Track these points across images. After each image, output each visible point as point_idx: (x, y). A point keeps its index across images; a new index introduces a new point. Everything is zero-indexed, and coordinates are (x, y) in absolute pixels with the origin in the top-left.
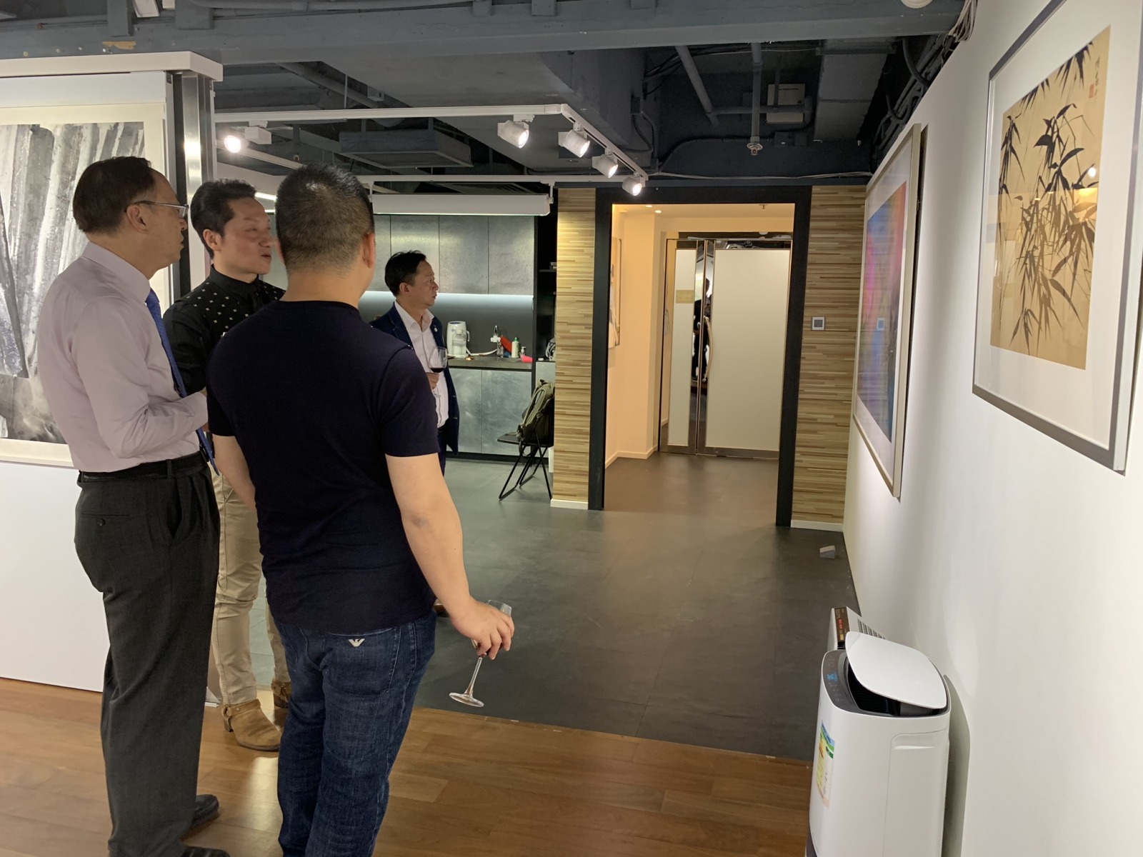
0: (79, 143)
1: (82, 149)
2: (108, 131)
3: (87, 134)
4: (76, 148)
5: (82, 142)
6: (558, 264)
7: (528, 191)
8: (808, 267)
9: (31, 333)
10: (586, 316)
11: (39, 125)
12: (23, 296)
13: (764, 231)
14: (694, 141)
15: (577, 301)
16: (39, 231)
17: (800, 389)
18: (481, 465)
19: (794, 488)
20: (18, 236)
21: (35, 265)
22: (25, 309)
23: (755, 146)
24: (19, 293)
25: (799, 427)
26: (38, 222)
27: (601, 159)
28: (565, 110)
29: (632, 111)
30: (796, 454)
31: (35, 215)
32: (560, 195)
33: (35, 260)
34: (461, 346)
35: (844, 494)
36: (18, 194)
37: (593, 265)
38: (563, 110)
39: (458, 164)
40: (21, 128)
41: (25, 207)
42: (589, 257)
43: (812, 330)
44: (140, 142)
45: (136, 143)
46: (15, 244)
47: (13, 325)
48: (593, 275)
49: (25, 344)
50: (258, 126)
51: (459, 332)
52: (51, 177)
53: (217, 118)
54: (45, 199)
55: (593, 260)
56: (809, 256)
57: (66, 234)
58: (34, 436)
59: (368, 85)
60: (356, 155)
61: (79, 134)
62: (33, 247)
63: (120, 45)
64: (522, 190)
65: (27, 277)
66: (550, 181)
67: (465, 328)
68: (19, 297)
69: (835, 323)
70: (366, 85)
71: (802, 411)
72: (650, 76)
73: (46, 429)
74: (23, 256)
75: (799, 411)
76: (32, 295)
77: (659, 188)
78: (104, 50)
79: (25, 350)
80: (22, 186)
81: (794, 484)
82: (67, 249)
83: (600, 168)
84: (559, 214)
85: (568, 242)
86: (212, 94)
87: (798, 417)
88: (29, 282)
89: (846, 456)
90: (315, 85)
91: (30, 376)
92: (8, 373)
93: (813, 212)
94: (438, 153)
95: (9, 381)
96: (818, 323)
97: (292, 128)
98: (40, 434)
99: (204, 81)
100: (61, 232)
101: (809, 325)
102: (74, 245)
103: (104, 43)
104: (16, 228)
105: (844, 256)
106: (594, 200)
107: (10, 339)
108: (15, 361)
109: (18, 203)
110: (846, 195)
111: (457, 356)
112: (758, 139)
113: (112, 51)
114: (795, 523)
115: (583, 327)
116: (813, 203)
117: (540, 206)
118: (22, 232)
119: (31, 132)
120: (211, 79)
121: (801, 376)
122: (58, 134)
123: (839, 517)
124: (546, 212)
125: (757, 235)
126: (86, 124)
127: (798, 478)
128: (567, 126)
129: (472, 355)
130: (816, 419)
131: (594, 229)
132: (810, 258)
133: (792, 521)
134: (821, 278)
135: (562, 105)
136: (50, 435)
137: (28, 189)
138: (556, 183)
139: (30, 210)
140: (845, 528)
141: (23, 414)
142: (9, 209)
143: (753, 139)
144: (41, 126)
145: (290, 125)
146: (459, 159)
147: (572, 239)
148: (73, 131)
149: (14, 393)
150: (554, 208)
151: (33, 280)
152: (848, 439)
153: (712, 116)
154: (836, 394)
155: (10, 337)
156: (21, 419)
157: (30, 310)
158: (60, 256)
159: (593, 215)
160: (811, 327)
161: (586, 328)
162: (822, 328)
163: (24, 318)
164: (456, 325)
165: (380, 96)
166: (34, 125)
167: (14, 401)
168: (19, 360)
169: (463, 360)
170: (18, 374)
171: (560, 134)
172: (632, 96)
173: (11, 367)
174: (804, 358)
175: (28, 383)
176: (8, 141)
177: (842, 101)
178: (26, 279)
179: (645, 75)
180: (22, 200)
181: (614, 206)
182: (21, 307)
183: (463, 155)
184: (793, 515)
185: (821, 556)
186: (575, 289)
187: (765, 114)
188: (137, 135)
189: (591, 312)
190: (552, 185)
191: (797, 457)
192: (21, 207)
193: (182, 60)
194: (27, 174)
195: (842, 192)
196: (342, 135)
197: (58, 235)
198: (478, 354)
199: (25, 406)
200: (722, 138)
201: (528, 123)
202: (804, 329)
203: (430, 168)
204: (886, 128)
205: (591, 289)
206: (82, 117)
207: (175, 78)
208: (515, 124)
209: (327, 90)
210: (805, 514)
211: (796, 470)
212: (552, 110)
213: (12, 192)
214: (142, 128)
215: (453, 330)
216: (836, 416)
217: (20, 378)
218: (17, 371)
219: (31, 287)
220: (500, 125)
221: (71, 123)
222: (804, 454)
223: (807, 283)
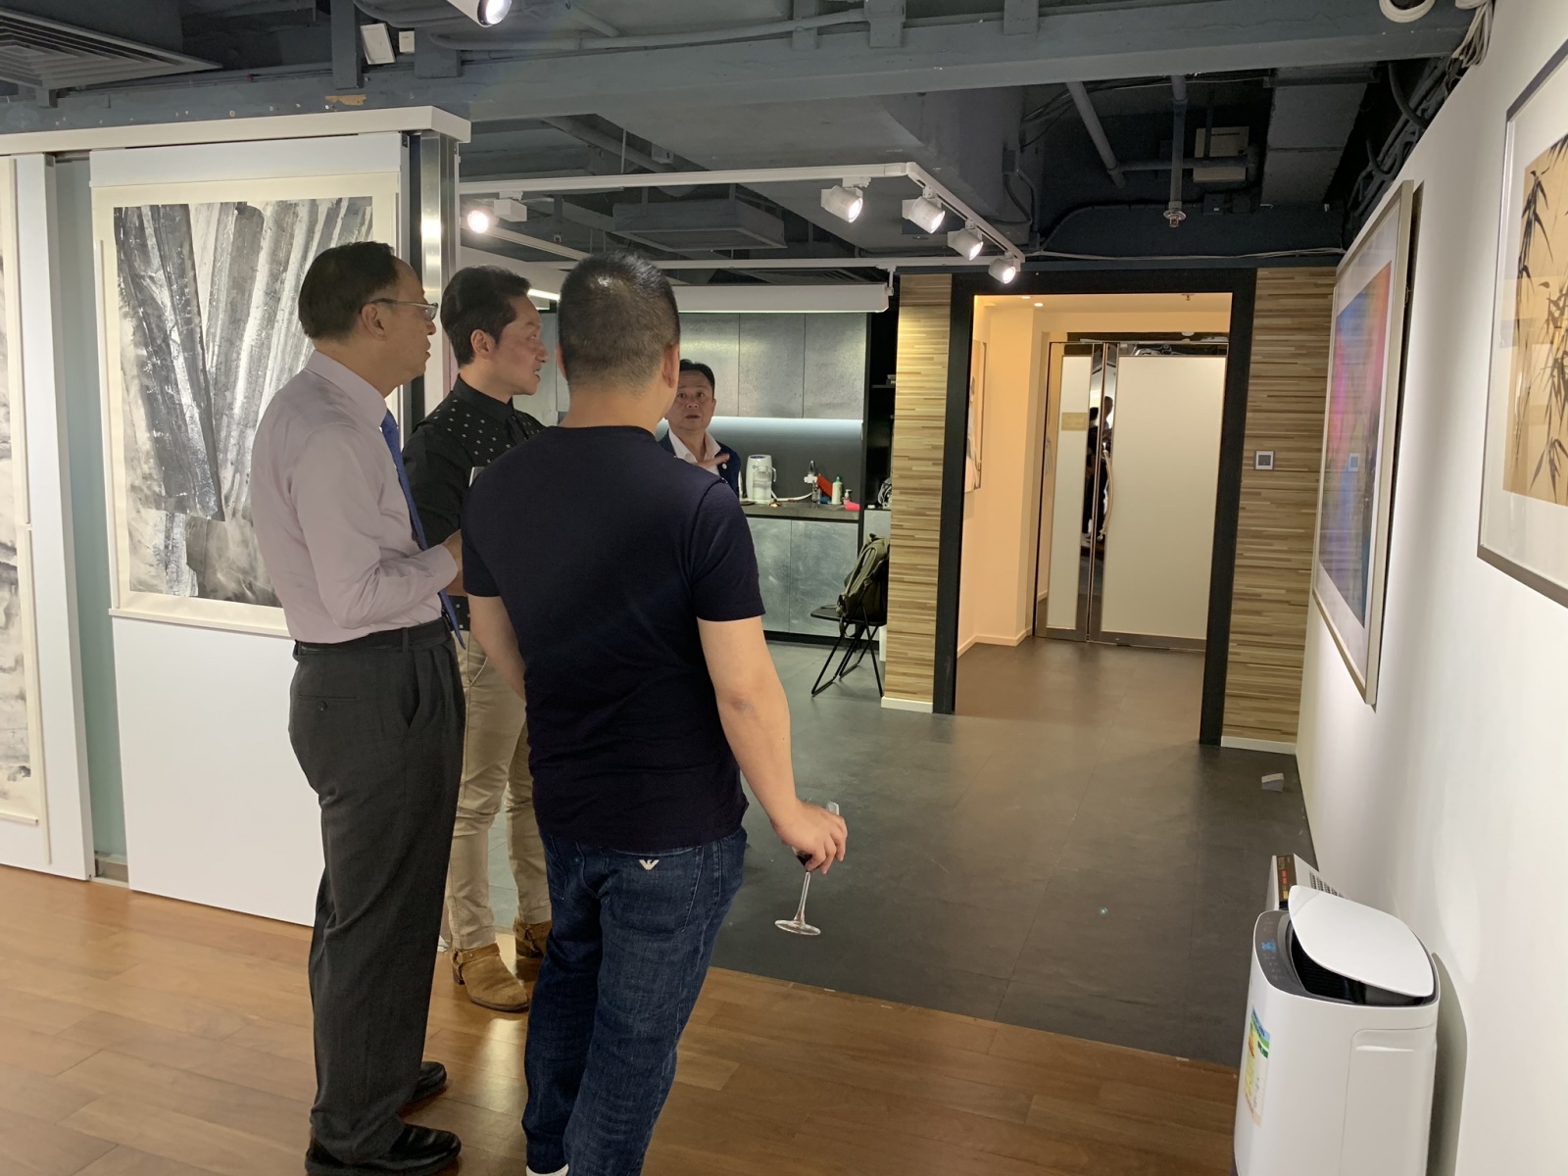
0: (293, 224)
1: (296, 232)
2: (329, 209)
3: (303, 213)
4: (290, 231)
5: (298, 223)
6: (898, 377)
7: (861, 279)
8: (1250, 381)
9: (229, 465)
10: (935, 448)
11: (245, 203)
12: (221, 418)
13: (1188, 331)
14: (1090, 208)
15: (923, 427)
16: (242, 335)
17: (1237, 552)
18: (788, 648)
19: (1227, 691)
20: (217, 343)
21: (236, 379)
22: (223, 434)
23: (1175, 215)
24: (216, 414)
25: (1236, 605)
26: (242, 324)
27: (959, 234)
28: (912, 171)
29: (1004, 168)
30: (1230, 644)
31: (238, 316)
32: (902, 284)
33: (237, 372)
34: (765, 488)
35: (1299, 701)
36: (218, 290)
37: (946, 378)
38: (910, 170)
39: (764, 244)
40: (224, 205)
41: (226, 305)
42: (940, 367)
43: (1255, 470)
44: (367, 223)
45: (362, 224)
46: (213, 352)
47: (208, 454)
48: (945, 392)
49: (222, 479)
50: (511, 198)
51: (762, 469)
52: (259, 268)
53: (462, 188)
54: (250, 296)
55: (945, 372)
56: (1252, 366)
57: (274, 340)
58: (230, 595)
59: (654, 142)
60: (635, 234)
61: (294, 213)
62: (235, 355)
63: (346, 100)
64: (851, 278)
65: (226, 393)
66: (890, 265)
67: (770, 464)
68: (216, 419)
69: (1288, 460)
70: (651, 144)
71: (1240, 584)
72: (1030, 120)
73: (244, 586)
74: (223, 367)
75: (1235, 582)
76: (231, 416)
77: (1040, 272)
78: (327, 107)
79: (222, 485)
80: (224, 280)
81: (1227, 686)
82: (276, 358)
83: (958, 248)
84: (901, 310)
85: (913, 347)
86: (457, 159)
87: (1234, 591)
88: (228, 401)
89: (1302, 648)
90: (584, 143)
91: (226, 519)
92: (201, 514)
93: (1258, 305)
94: (737, 229)
95: (201, 526)
96: (1264, 460)
97: (553, 200)
98: (237, 593)
99: (447, 142)
100: (269, 337)
101: (1251, 462)
102: (283, 352)
103: (328, 98)
104: (215, 333)
105: (1302, 366)
106: (950, 290)
107: (204, 472)
108: (210, 499)
109: (218, 301)
110: (1305, 281)
111: (759, 501)
112: (1179, 204)
113: (338, 107)
114: (1226, 741)
115: (931, 463)
116: (1258, 292)
117: (877, 299)
118: (222, 338)
119: (236, 212)
120: (456, 140)
121: (1239, 533)
122: (268, 213)
123: (1291, 734)
124: (882, 307)
125: (1178, 336)
126: (301, 200)
127: (1231, 677)
128: (914, 191)
129: (779, 500)
130: (1259, 595)
131: (949, 329)
132: (1253, 368)
133: (1222, 738)
134: (1269, 396)
135: (908, 164)
136: (249, 593)
137: (231, 284)
138: (898, 268)
139: (232, 310)
140: (1299, 749)
141: (217, 567)
142: (207, 308)
143: (1172, 205)
144: (248, 204)
145: (550, 196)
146: (766, 237)
147: (918, 344)
148: (286, 209)
149: (207, 540)
150: (894, 302)
151: (234, 398)
152: (1305, 623)
153: (1115, 174)
154: (1289, 560)
155: (204, 469)
156: (215, 573)
157: (229, 435)
158: (266, 368)
159: (947, 311)
160: (1254, 465)
161: (934, 464)
162: (1270, 467)
163: (221, 446)
164: (759, 460)
165: (668, 156)
166: (239, 203)
167: (206, 549)
168: (213, 499)
169: (765, 507)
170: (213, 516)
171: (905, 202)
172: (1005, 149)
173: (205, 507)
174: (1244, 508)
175: (225, 529)
176: (208, 223)
177: (1301, 150)
178: (225, 396)
179: (1023, 120)
180: (223, 297)
181: (976, 298)
182: (219, 432)
183: (773, 232)
184: (1225, 729)
185: (1264, 787)
186: (920, 410)
187: (1192, 170)
188: (364, 214)
189: (941, 442)
190: (892, 270)
191: (1232, 647)
192: (222, 306)
193: (420, 117)
194: (230, 265)
195: (1300, 275)
196: (616, 208)
197: (265, 342)
198: (786, 499)
199: (220, 557)
200: (1130, 203)
201: (863, 189)
202: (1243, 468)
203: (730, 251)
204: (1366, 187)
205: (943, 410)
206: (298, 191)
207: (412, 140)
208: (845, 191)
209: (598, 150)
210: (1242, 729)
211: (1229, 665)
212: (895, 170)
213: (212, 287)
214: (371, 205)
215: (754, 467)
216: (1289, 590)
217: (215, 521)
218: (212, 513)
219: (231, 407)
220: (825, 193)
221: (284, 199)
222: (1241, 644)
223: (1248, 404)
